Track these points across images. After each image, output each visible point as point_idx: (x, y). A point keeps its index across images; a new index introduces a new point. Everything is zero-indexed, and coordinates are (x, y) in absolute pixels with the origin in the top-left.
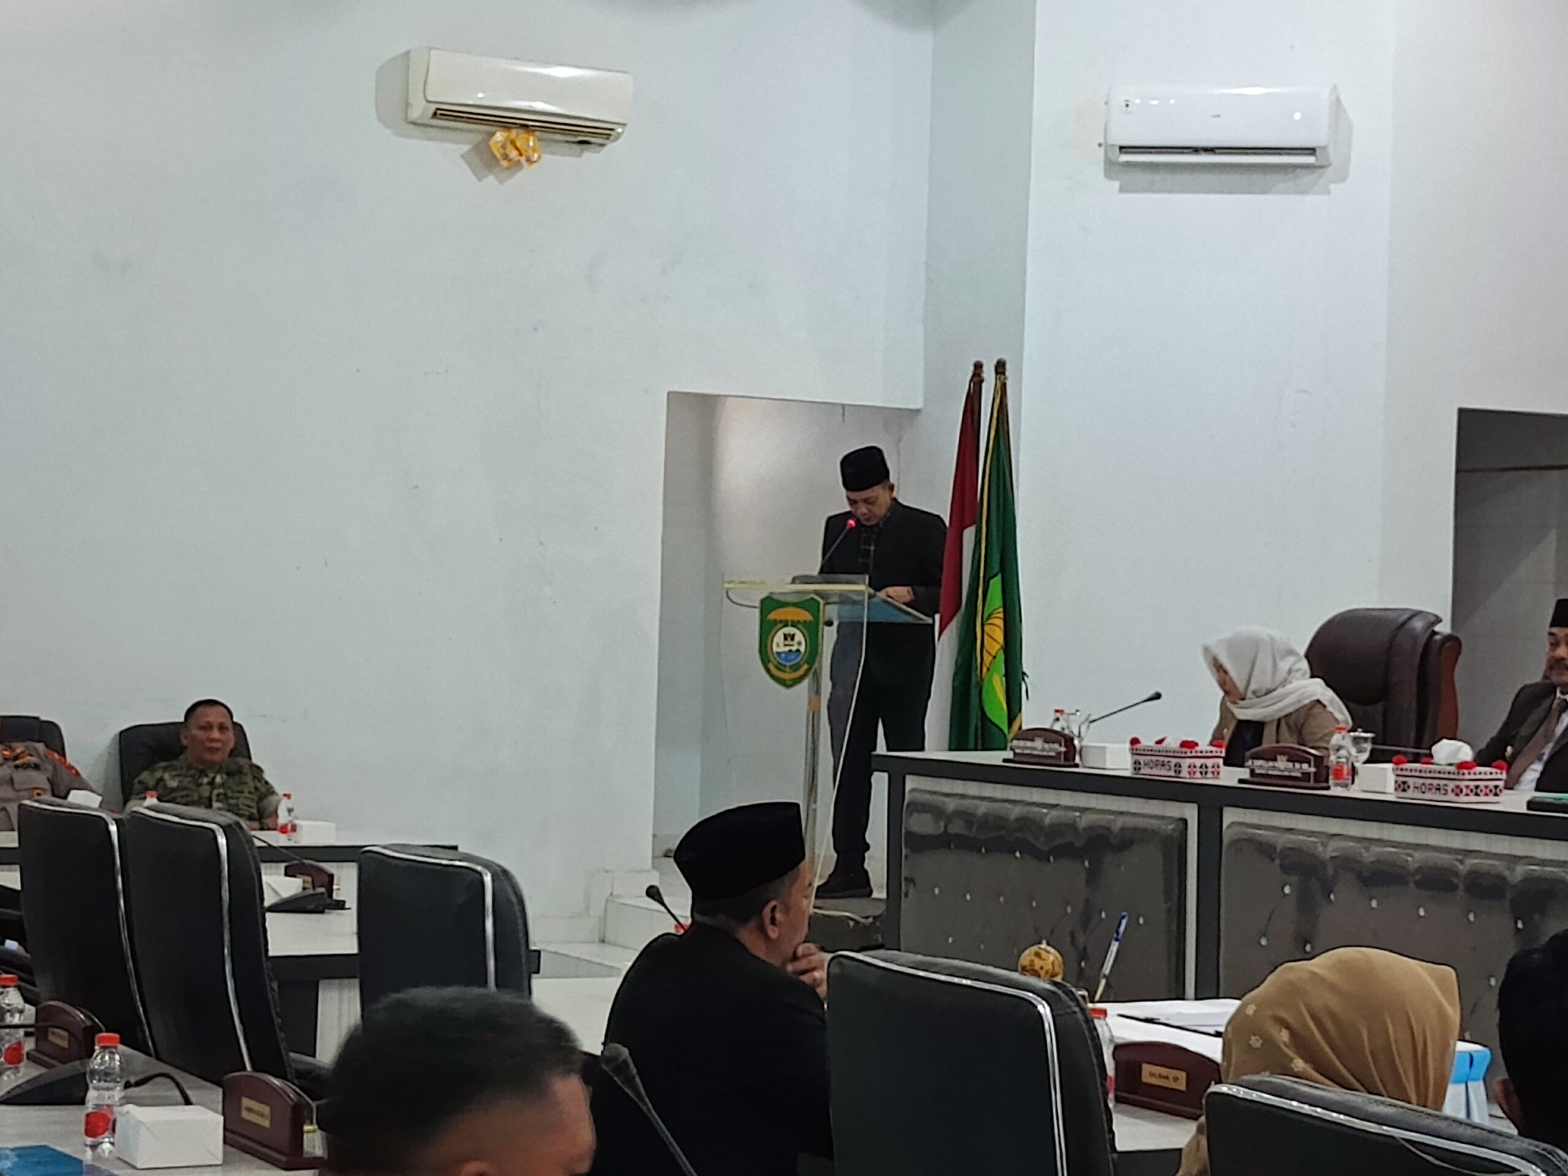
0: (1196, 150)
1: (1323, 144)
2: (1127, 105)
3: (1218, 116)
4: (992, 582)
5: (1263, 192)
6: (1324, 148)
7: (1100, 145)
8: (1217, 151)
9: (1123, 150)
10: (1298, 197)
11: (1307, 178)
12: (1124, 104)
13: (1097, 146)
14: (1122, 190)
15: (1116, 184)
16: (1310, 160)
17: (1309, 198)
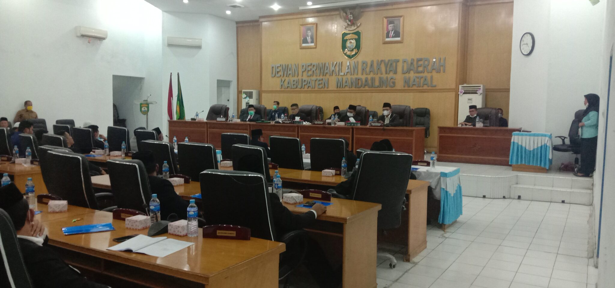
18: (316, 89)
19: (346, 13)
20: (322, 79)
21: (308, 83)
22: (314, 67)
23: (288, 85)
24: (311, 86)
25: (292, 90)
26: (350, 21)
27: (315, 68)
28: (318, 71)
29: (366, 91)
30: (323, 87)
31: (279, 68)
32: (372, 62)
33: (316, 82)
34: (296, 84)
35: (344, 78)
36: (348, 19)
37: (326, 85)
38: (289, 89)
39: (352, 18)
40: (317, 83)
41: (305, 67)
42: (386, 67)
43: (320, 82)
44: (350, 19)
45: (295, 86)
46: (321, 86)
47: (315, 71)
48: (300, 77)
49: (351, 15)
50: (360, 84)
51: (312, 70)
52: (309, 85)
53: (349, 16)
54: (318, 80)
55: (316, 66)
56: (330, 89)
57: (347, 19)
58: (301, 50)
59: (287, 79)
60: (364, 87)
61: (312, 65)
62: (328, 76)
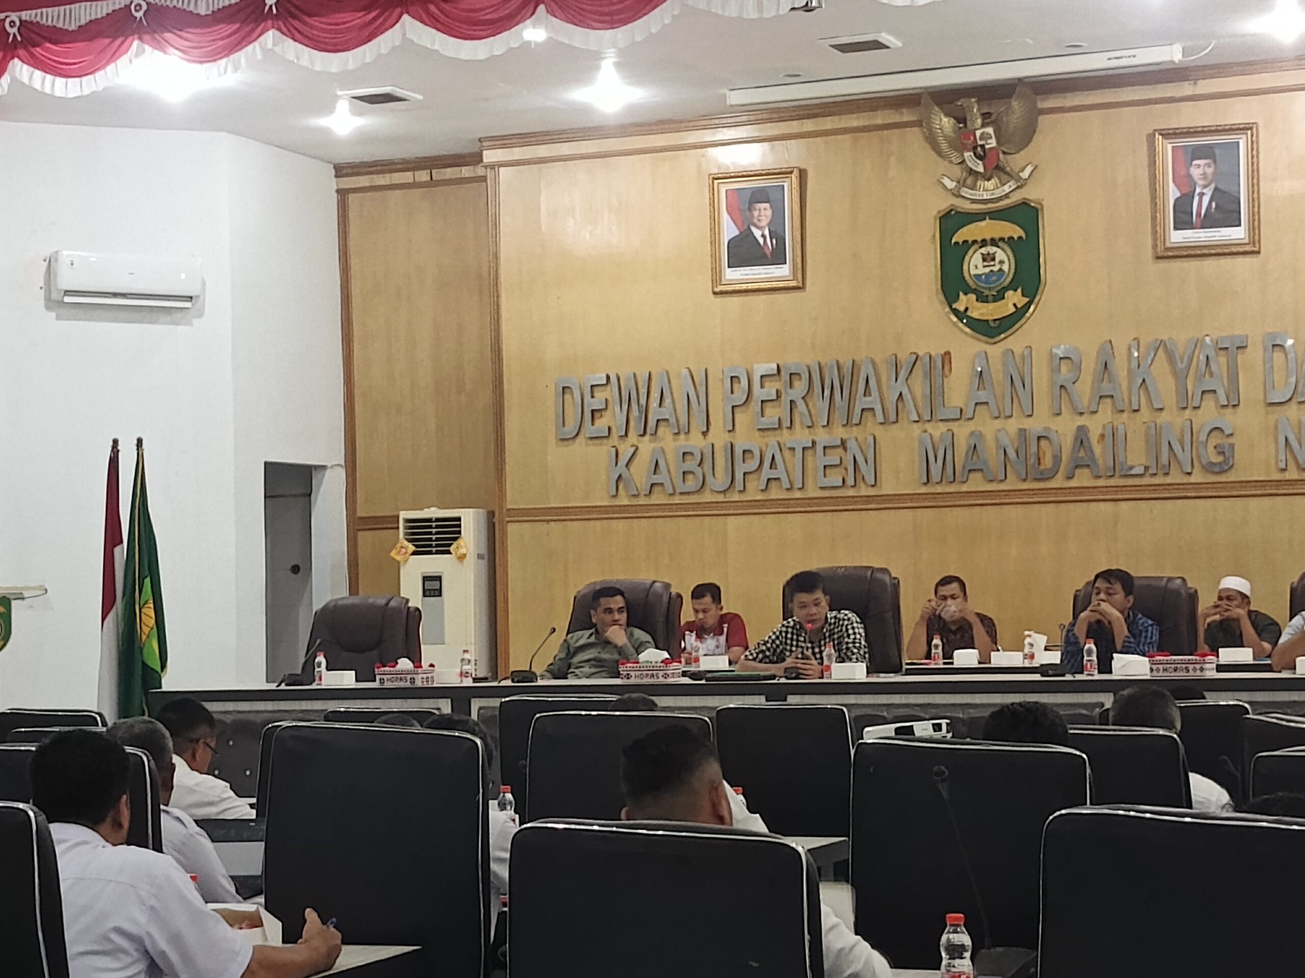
0: (115, 295)
1: (197, 293)
2: (72, 264)
3: (132, 274)
4: (146, 580)
5: (150, 323)
6: (198, 297)
7: (41, 288)
8: (128, 296)
9: (67, 293)
10: (173, 327)
11: (179, 315)
12: (70, 263)
13: (39, 289)
14: (58, 318)
15: (53, 315)
16: (188, 305)
17: (180, 328)
18: (812, 492)
19: (961, 120)
20: (843, 443)
21: (767, 463)
22: (796, 383)
23: (656, 479)
24: (785, 479)
25: (677, 500)
26: (982, 155)
27: (800, 386)
28: (820, 406)
29: (1082, 496)
30: (850, 481)
31: (600, 395)
32: (1107, 350)
33: (809, 458)
34: (699, 471)
35: (962, 431)
36: (975, 148)
37: (867, 471)
38: (658, 498)
39: (992, 143)
40: (817, 461)
41: (744, 382)
42: (1180, 377)
43: (832, 458)
44: (982, 146)
45: (692, 483)
46: (835, 478)
47: (801, 405)
48: (719, 436)
49: (990, 130)
50: (1048, 462)
51: (785, 400)
52: (774, 474)
53: (978, 133)
54: (819, 448)
55: (805, 376)
56: (887, 488)
57: (965, 148)
58: (719, 300)
59: (647, 446)
60: (1070, 478)
61: (785, 376)
62: (871, 427)
